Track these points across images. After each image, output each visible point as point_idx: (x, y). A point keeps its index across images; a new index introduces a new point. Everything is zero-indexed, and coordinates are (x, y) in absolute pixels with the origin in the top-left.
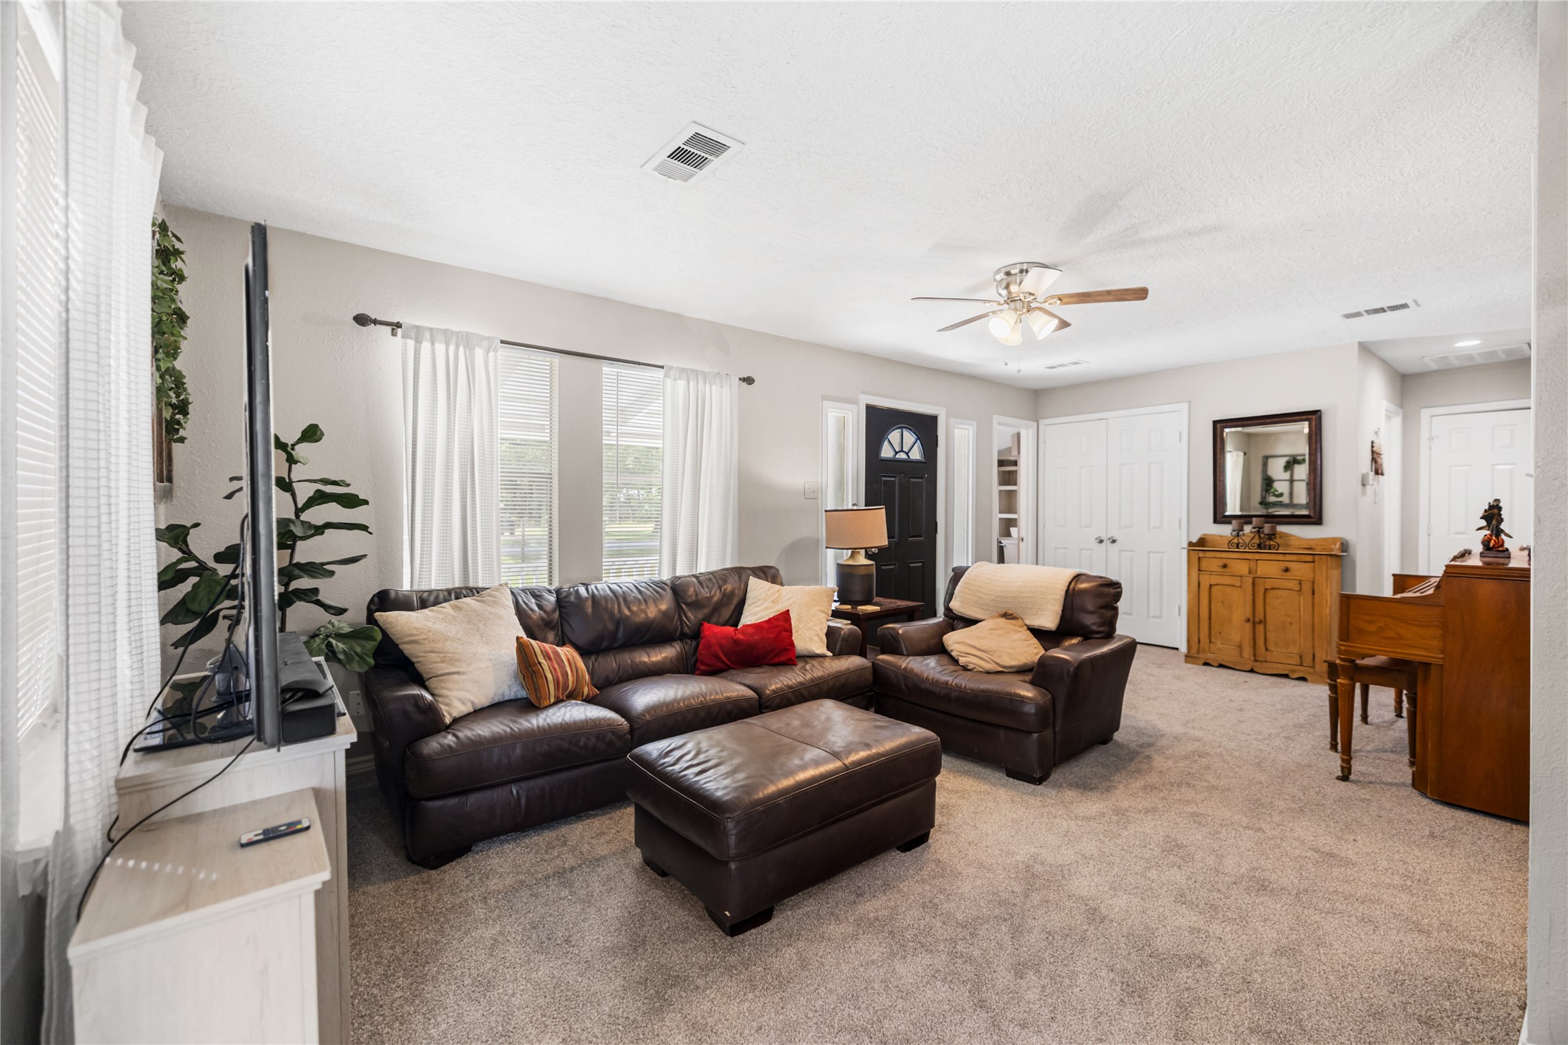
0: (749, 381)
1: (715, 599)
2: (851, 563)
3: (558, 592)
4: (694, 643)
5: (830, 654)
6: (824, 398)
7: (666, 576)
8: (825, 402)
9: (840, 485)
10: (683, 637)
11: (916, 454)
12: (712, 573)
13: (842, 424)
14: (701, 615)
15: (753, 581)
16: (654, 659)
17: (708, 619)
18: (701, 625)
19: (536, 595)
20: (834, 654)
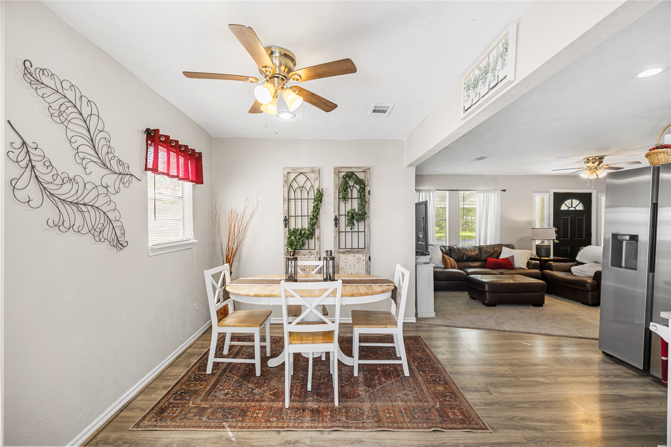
0: (504, 191)
1: (492, 252)
2: (541, 244)
3: (449, 247)
4: (485, 263)
5: (527, 268)
6: (534, 192)
7: (477, 245)
8: (535, 194)
9: (542, 220)
10: (482, 261)
11: (580, 208)
12: (491, 245)
13: (543, 201)
14: (487, 255)
15: (504, 248)
16: (474, 265)
17: (489, 256)
18: (487, 258)
19: (444, 247)
20: (529, 269)
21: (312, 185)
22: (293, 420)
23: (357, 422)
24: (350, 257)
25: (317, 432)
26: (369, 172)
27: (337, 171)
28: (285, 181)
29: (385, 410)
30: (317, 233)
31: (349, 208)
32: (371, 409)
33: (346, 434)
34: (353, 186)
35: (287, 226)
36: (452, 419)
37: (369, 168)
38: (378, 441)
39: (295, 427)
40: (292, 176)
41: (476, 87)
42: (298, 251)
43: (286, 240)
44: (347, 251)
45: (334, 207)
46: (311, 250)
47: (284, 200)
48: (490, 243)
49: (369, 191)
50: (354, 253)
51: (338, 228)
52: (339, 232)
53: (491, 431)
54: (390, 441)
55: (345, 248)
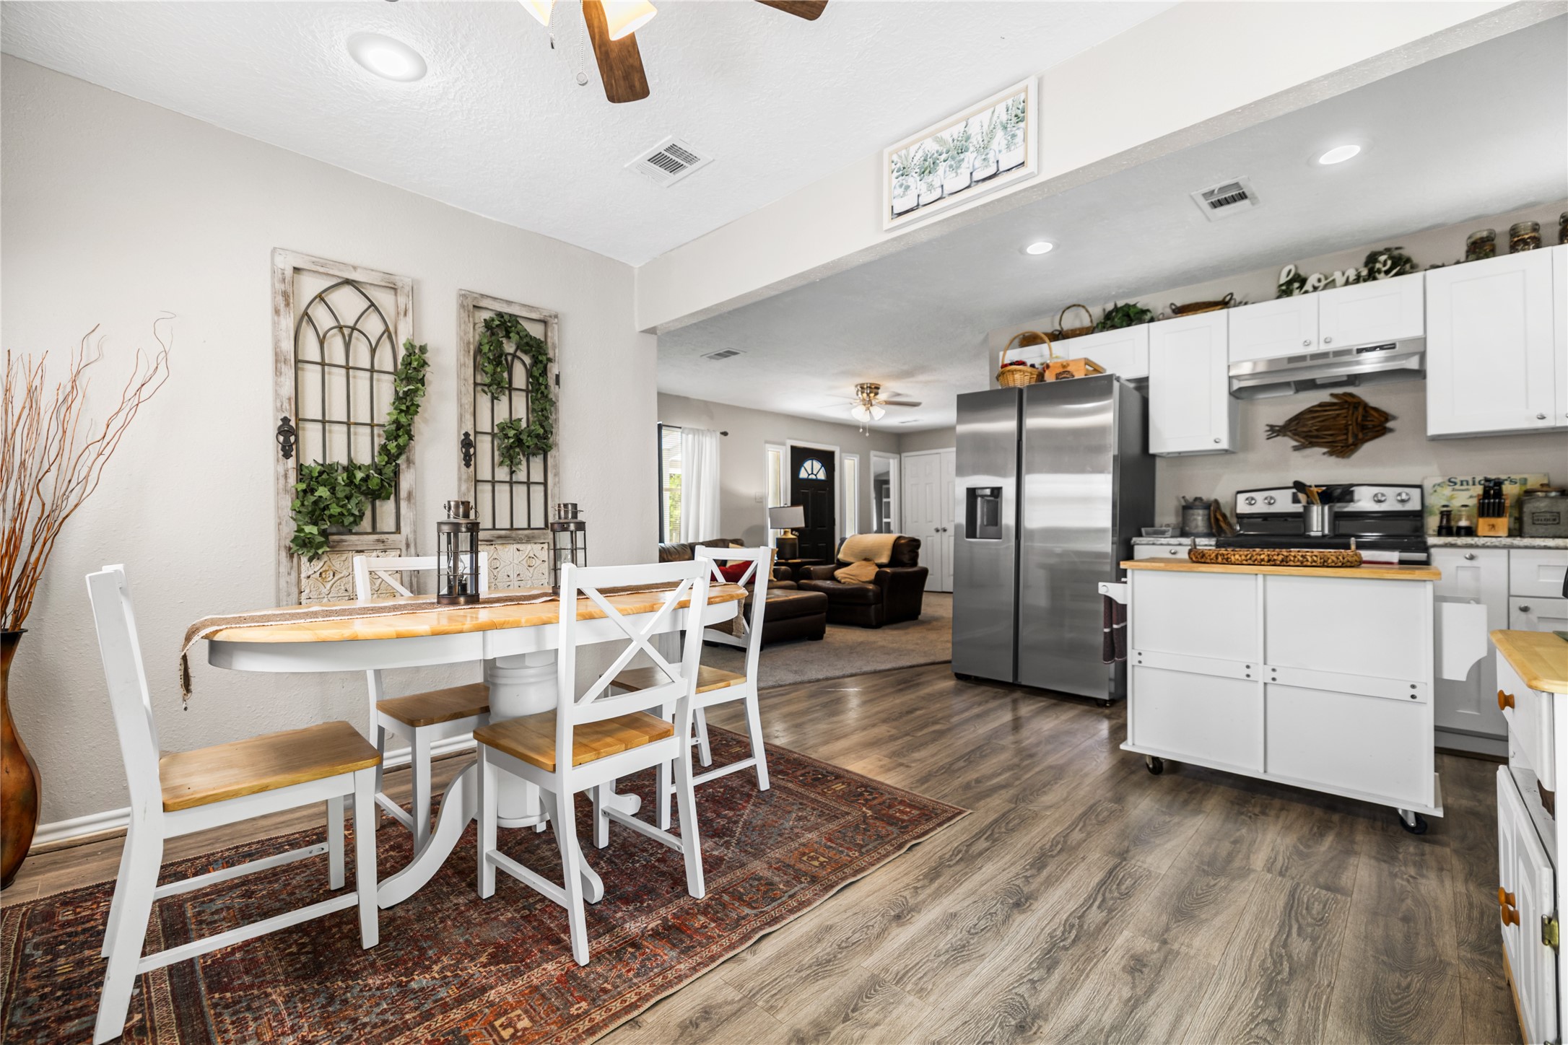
0: (725, 434)
2: (784, 536)
5: (775, 580)
6: (767, 442)
8: (767, 445)
9: (777, 492)
11: (822, 476)
13: (777, 457)
20: (778, 580)
21: (387, 330)
22: (635, 977)
23: (779, 901)
24: (508, 553)
25: (726, 965)
26: (556, 326)
27: (471, 304)
28: (285, 295)
29: (800, 859)
30: (406, 483)
31: (502, 415)
32: (775, 868)
33: (787, 933)
34: (514, 356)
35: (294, 453)
36: (909, 820)
37: (556, 316)
38: (854, 910)
39: (663, 987)
40: (310, 287)
41: (930, 172)
42: (335, 537)
43: (287, 502)
44: (500, 537)
45: (461, 405)
46: (387, 536)
47: (278, 358)
48: (704, 538)
49: (558, 377)
50: (519, 541)
51: (472, 468)
52: (477, 481)
53: (970, 811)
54: (870, 898)
55: (494, 528)
